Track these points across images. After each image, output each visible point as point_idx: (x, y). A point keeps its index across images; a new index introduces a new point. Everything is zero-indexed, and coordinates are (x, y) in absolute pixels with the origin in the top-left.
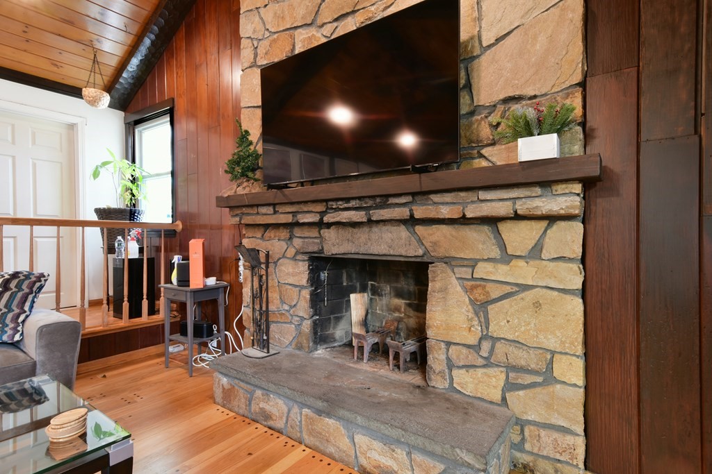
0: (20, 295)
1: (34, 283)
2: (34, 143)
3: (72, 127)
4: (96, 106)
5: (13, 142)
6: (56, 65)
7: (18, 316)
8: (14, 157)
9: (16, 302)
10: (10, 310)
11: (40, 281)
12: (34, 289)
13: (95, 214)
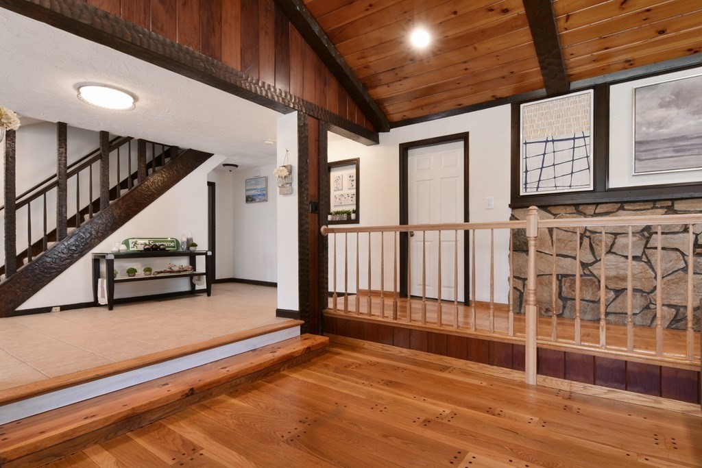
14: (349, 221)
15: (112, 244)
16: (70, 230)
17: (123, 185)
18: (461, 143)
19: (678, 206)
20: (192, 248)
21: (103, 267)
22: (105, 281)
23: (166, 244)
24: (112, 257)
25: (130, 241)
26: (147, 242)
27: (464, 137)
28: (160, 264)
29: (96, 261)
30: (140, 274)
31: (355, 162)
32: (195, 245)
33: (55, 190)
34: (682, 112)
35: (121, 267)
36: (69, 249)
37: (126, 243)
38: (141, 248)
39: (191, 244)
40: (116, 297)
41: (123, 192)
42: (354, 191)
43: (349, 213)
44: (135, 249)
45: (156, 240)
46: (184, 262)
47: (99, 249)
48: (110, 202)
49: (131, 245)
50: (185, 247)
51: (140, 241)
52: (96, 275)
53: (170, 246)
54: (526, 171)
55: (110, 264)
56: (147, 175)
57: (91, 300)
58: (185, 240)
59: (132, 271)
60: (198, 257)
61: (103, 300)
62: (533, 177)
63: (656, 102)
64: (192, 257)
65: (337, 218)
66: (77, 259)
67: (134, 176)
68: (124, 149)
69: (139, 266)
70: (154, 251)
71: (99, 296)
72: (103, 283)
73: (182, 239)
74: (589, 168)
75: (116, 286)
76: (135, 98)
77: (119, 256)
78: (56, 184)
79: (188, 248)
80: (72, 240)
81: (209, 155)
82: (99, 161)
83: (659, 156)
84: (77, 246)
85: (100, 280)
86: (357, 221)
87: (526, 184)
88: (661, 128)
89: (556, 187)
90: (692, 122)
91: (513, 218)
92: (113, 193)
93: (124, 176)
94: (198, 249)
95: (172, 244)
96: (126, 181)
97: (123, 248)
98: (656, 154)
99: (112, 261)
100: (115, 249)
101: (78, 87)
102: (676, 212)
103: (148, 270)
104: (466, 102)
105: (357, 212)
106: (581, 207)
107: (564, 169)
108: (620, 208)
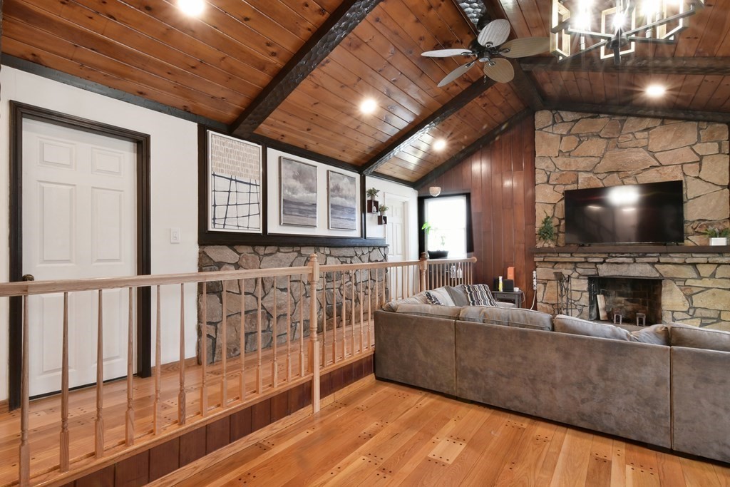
8: (392, 224)
34: (302, 185)
54: (215, 206)
62: (220, 212)
63: (291, 174)
74: (259, 214)
83: (293, 213)
87: (214, 219)
88: (294, 193)
89: (238, 226)
90: (305, 195)
98: (292, 212)
102: (302, 255)
106: (257, 248)
107: (243, 210)
108: (278, 251)
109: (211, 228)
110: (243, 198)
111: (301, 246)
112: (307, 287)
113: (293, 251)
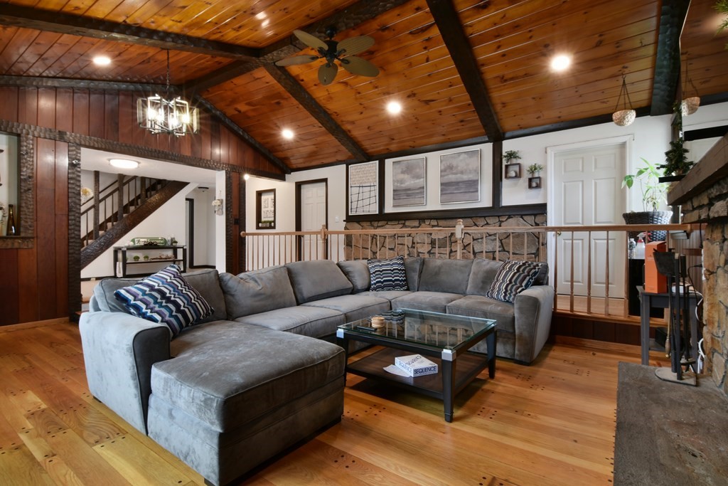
0: (522, 275)
1: (532, 269)
2: (596, 167)
3: (623, 145)
4: (623, 125)
5: (583, 171)
6: (604, 102)
7: (518, 288)
8: (583, 181)
9: (519, 280)
10: (516, 284)
11: (535, 269)
12: (531, 273)
13: (623, 219)
14: (271, 227)
15: (125, 242)
16: (101, 233)
17: (131, 203)
18: (325, 183)
19: (408, 223)
20: (174, 244)
21: (120, 256)
22: (121, 263)
23: (158, 241)
24: (125, 249)
25: (136, 240)
26: (146, 240)
27: (325, 180)
28: (154, 254)
29: (116, 252)
30: (142, 259)
31: (273, 191)
32: (176, 242)
33: (92, 210)
34: (409, 176)
35: (131, 255)
36: (100, 245)
37: (133, 241)
38: (142, 244)
39: (173, 241)
40: (127, 273)
41: (132, 208)
42: (273, 209)
43: (270, 222)
44: (139, 244)
45: (151, 239)
46: (170, 253)
47: (117, 244)
48: (124, 215)
49: (136, 242)
50: (169, 243)
51: (142, 240)
52: (116, 260)
53: (160, 242)
54: (351, 202)
55: (124, 253)
56: (147, 197)
57: (113, 275)
58: (169, 239)
59: (137, 258)
60: (178, 249)
61: (120, 274)
62: (354, 205)
63: (400, 171)
64: (175, 250)
65: (264, 225)
66: (104, 251)
67: (138, 197)
68: (132, 183)
69: (141, 255)
70: (150, 246)
71: (117, 272)
72: (120, 265)
73: (169, 238)
74: (376, 202)
75: (128, 266)
76: (139, 163)
77: (129, 248)
78: (93, 206)
79: (172, 244)
80: (102, 240)
81: (187, 184)
82: (117, 192)
84: (105, 243)
85: (118, 263)
86: (274, 228)
87: (352, 209)
88: (402, 184)
89: (363, 211)
90: (412, 182)
91: (346, 228)
92: (125, 209)
93: (132, 197)
94: (178, 245)
95: (162, 242)
96: (133, 200)
97: (132, 244)
99: (125, 251)
100: (127, 245)
101: (109, 160)
102: (406, 227)
103: (146, 257)
104: (325, 161)
105: (274, 222)
106: (373, 223)
107: (367, 202)
108: (387, 224)
109: (350, 214)
110: (367, 195)
111: (405, 220)
112: (411, 250)
113: (398, 224)
